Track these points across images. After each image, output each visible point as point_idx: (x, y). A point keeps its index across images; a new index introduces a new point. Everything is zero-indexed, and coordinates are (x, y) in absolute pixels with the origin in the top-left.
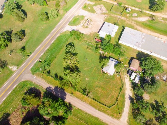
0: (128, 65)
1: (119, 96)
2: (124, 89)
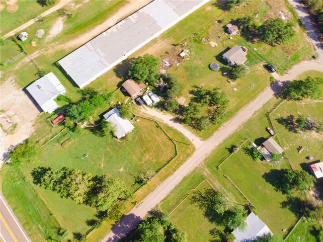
0: (127, 97)
1: (167, 133)
2: (160, 123)
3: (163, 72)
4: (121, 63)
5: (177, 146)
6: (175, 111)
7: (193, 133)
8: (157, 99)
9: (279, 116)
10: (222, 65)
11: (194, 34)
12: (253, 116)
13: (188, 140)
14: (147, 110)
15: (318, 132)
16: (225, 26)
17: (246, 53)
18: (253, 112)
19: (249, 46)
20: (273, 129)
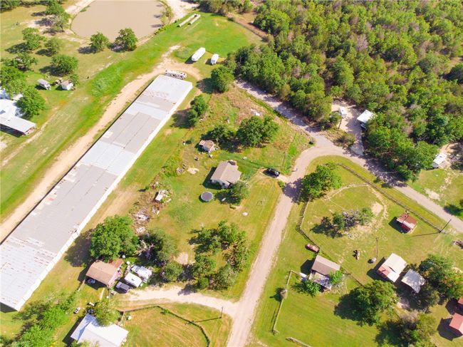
1: (182, 316)
3: (141, 230)
4: (74, 244)
5: (204, 329)
6: (180, 278)
7: (217, 298)
8: (147, 272)
9: (312, 224)
10: (216, 191)
11: (164, 167)
12: (282, 237)
13: (216, 311)
14: (138, 296)
15: (362, 225)
16: (198, 144)
17: (236, 167)
18: (281, 232)
19: (236, 157)
20: (314, 245)
